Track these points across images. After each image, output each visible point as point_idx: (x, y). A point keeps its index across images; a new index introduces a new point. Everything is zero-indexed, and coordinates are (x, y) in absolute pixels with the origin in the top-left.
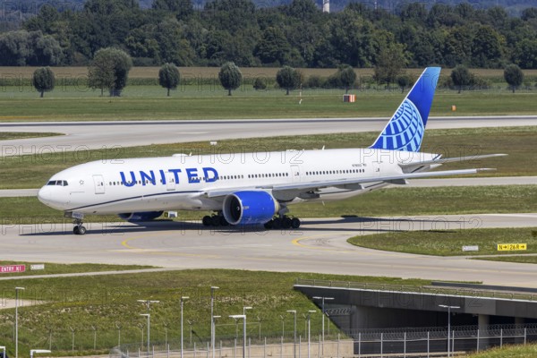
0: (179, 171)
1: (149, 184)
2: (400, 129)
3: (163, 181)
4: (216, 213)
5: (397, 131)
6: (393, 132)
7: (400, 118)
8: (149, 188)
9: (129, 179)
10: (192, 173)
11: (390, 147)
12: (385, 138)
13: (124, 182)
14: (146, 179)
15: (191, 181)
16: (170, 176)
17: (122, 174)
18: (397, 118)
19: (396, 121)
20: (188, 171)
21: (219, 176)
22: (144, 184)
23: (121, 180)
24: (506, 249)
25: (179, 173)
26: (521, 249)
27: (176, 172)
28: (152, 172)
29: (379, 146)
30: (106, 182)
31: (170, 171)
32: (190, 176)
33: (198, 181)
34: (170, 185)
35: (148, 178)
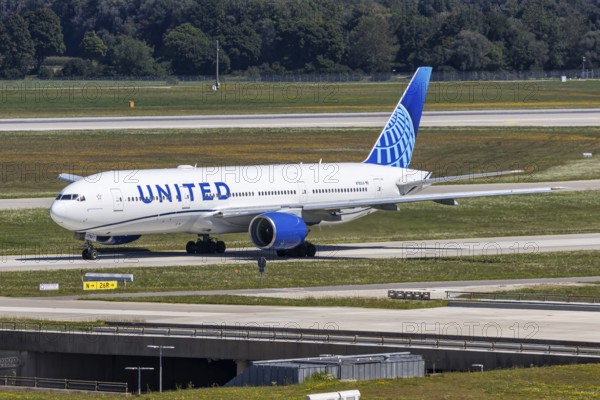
0: (193, 185)
1: (166, 201)
2: (394, 141)
3: (179, 198)
4: (202, 238)
5: (391, 143)
6: (387, 144)
7: (394, 127)
8: (166, 206)
9: (146, 194)
10: (205, 188)
11: (384, 162)
12: (379, 150)
13: (142, 197)
14: (163, 195)
15: (206, 198)
16: (185, 192)
17: (139, 187)
18: (391, 126)
19: (390, 130)
20: (202, 185)
21: (231, 192)
22: (161, 201)
23: (139, 196)
24: (94, 288)
25: (193, 188)
26: (110, 287)
27: (190, 186)
28: (167, 186)
29: (373, 160)
30: (125, 198)
31: (184, 185)
32: (204, 191)
33: (211, 198)
34: (186, 202)
35: (164, 193)
